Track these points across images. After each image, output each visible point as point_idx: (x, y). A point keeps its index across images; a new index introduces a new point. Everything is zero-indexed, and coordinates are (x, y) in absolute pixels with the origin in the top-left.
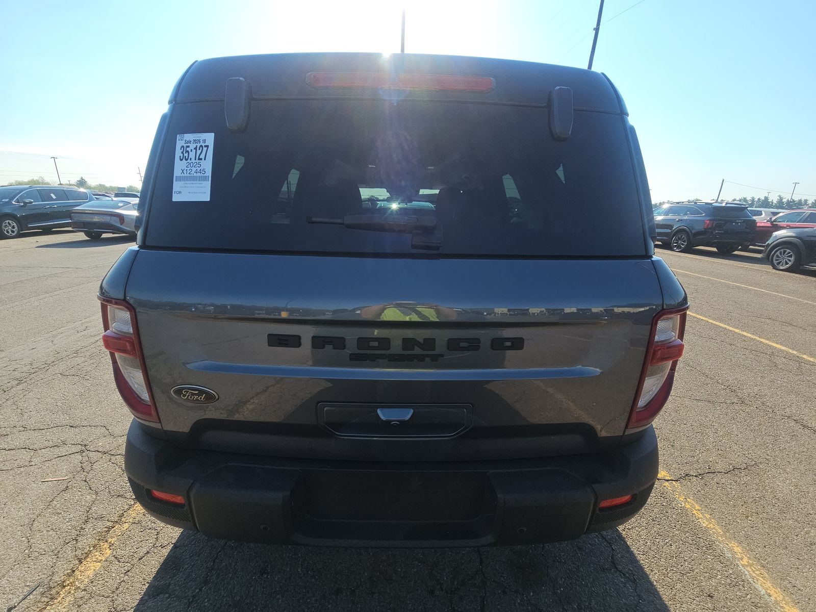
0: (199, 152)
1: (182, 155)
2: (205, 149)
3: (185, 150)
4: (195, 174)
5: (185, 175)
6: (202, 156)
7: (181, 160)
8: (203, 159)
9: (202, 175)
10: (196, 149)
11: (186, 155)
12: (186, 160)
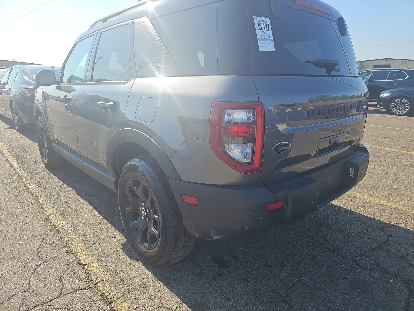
0: (265, 27)
1: (258, 27)
2: (267, 25)
3: (259, 24)
4: (266, 38)
5: (262, 38)
6: (267, 29)
7: (259, 30)
8: (268, 30)
9: (269, 38)
10: (264, 25)
11: (260, 27)
12: (261, 30)
